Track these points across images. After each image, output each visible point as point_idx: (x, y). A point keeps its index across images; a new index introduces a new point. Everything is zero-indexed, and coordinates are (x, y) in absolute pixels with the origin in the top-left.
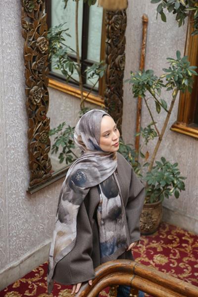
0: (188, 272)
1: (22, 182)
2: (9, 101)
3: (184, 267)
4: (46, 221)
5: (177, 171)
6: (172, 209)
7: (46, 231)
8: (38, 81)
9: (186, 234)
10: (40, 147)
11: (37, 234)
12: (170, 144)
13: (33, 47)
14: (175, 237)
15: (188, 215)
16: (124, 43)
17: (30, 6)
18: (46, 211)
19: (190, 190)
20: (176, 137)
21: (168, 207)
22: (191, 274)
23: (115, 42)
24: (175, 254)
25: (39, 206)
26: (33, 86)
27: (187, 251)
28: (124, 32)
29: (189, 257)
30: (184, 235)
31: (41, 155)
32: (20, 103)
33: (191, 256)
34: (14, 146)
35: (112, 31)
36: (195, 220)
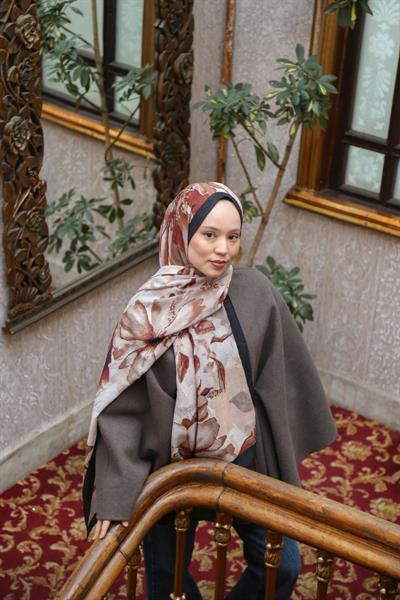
0: (320, 476)
3: (312, 465)
4: (43, 387)
5: (297, 284)
7: (42, 405)
8: (22, 106)
10: (27, 239)
11: (25, 413)
12: (282, 229)
13: (10, 35)
16: (191, 28)
18: (41, 367)
19: (321, 320)
20: (295, 218)
22: (325, 479)
23: (172, 27)
25: (28, 357)
26: (11, 117)
28: (190, 5)
31: (31, 256)
35: (166, 4)
36: (332, 377)
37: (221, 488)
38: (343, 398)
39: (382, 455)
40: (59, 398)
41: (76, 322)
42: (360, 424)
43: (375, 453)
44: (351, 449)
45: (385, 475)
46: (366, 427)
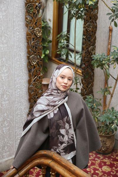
1: (24, 109)
2: (17, 62)
8: (35, 52)
10: (36, 90)
13: (32, 33)
16: (95, 39)
17: (31, 10)
23: (88, 38)
24: (116, 168)
26: (32, 55)
28: (95, 33)
31: (37, 95)
32: (25, 63)
34: (20, 87)
35: (86, 31)
37: (52, 160)
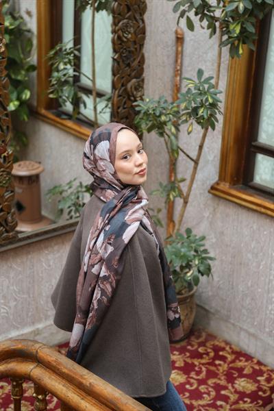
0: (209, 399)
3: (206, 391)
4: (13, 304)
5: (202, 248)
6: (212, 311)
7: (11, 317)
9: (228, 348)
12: (210, 214)
14: (209, 350)
15: (232, 321)
16: (142, 61)
18: (12, 288)
20: (218, 205)
21: (207, 307)
22: (212, 402)
23: (124, 59)
24: (198, 373)
27: (218, 370)
28: (142, 46)
29: (220, 379)
30: (223, 349)
33: (223, 378)
35: (119, 42)
36: (241, 328)
38: (248, 346)
39: (264, 392)
40: (27, 315)
41: (42, 259)
42: (257, 367)
43: (260, 389)
44: (243, 384)
45: (260, 406)
46: (261, 370)
